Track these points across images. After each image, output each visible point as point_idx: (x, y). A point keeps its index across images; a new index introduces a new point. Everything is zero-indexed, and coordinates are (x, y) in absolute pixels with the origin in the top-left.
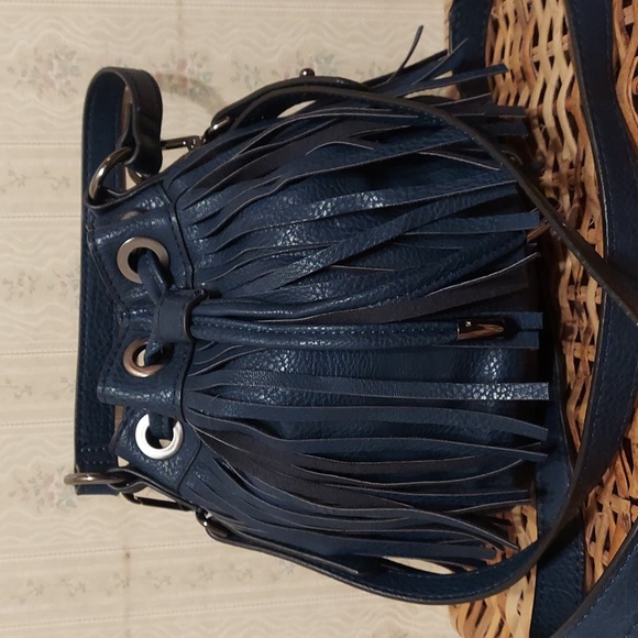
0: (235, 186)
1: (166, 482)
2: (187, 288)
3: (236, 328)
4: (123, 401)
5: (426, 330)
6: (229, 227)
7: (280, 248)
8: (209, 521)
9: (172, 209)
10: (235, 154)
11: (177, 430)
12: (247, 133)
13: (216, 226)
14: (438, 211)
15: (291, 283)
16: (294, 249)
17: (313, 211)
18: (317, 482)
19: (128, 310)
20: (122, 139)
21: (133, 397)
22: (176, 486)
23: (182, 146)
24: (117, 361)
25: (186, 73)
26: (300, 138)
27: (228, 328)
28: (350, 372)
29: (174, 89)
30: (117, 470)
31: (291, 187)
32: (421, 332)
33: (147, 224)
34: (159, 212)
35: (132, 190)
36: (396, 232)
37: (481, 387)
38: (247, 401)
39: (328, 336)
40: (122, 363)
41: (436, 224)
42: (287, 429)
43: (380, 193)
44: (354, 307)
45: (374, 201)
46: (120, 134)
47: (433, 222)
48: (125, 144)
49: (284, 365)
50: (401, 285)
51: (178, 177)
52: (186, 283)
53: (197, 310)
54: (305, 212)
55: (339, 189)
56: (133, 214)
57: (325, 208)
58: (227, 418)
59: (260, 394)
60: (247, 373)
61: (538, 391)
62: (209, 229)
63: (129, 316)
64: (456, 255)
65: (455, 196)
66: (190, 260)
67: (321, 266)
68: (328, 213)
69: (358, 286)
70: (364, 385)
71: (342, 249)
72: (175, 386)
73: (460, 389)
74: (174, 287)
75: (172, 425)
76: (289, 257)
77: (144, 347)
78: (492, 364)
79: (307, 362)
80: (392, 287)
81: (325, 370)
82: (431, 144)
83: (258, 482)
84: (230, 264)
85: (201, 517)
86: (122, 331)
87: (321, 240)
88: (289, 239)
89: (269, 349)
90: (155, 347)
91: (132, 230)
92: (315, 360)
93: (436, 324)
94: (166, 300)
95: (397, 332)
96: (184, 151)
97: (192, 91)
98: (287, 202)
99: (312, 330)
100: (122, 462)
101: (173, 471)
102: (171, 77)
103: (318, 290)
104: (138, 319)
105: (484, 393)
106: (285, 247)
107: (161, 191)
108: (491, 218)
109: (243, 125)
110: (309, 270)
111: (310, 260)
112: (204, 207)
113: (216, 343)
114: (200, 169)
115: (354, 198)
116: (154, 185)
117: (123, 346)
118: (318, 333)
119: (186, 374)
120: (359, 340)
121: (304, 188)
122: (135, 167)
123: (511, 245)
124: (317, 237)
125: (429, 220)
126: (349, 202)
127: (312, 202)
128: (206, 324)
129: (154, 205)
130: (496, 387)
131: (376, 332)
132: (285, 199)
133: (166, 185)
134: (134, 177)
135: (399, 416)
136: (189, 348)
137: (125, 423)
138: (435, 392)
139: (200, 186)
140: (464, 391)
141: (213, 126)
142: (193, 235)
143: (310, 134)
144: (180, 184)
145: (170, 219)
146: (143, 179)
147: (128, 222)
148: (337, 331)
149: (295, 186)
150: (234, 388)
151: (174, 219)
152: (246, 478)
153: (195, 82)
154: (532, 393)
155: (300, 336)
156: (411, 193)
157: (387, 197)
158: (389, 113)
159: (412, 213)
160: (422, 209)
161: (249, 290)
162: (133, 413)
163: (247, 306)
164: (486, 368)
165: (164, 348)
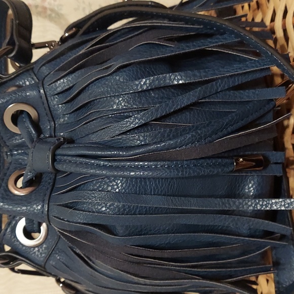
0: (83, 70)
1: (36, 262)
2: (51, 136)
3: (86, 164)
4: (8, 211)
5: (214, 164)
6: (80, 97)
7: (115, 110)
8: (63, 283)
9: (40, 85)
10: (80, 51)
11: (44, 227)
12: (88, 38)
13: (70, 96)
14: (220, 86)
15: (123, 133)
16: (124, 110)
17: (137, 85)
18: (138, 263)
19: (11, 151)
20: (7, 41)
21: (15, 209)
22: (43, 264)
23: (45, 47)
24: (3, 185)
25: (46, 5)
26: (124, 40)
27: (81, 163)
28: (162, 191)
29: (39, 14)
30: (4, 254)
31: (121, 70)
32: (210, 166)
33: (24, 94)
34: (31, 87)
35: (13, 74)
36: (193, 99)
37: (249, 201)
38: (94, 212)
39: (149, 168)
40: (7, 186)
41: (218, 95)
42: (120, 230)
43: (183, 74)
44: (168, 149)
45: (178, 79)
46: (5, 38)
47: (217, 93)
48: (8, 44)
49: (118, 188)
50: (199, 135)
51: (44, 65)
52: (51, 134)
53: (59, 152)
54: (132, 86)
55: (153, 72)
56: (14, 89)
57: (145, 83)
58: (79, 223)
59: (102, 207)
60: (93, 194)
61: (288, 204)
62: (66, 98)
63: (12, 155)
64: (234, 114)
65: (231, 76)
66: (53, 118)
67: (143, 122)
68: (147, 87)
69: (168, 136)
70: (172, 201)
71: (157, 110)
72: (43, 201)
73: (234, 203)
74: (42, 136)
75: (40, 224)
76: (121, 116)
77: (22, 175)
78: (250, 185)
79: (133, 186)
80: (192, 136)
81: (145, 191)
82: (213, 43)
83: (99, 264)
84: (80, 121)
85: (58, 281)
86: (7, 165)
87: (143, 105)
88: (121, 105)
89: (108, 177)
90: (30, 176)
91: (14, 98)
92: (139, 184)
93: (220, 160)
94: (37, 144)
95: (195, 165)
96: (47, 50)
97: (50, 16)
98: (119, 80)
99: (139, 165)
100: (7, 248)
101: (41, 254)
102: (37, 7)
103: (141, 138)
104: (18, 157)
105: (251, 205)
106: (119, 110)
107: (32, 74)
108: (254, 91)
109: (85, 33)
110: (135, 124)
111: (136, 118)
112: (63, 84)
113: (71, 173)
114: (58, 60)
115: (165, 77)
116: (28, 70)
117: (7, 175)
118: (142, 167)
119: (51, 194)
120: (171, 172)
121: (130, 70)
122: (15, 59)
123: (266, 109)
124: (140, 103)
125: (214, 92)
126: (161, 80)
127: (136, 80)
128: (65, 161)
129: (28, 83)
130: (259, 201)
131: (182, 166)
132: (117, 78)
133: (36, 70)
134: (14, 66)
135: (193, 220)
136: (52, 176)
137: (9, 224)
138: (218, 204)
139: (59, 70)
140: (237, 203)
141: (65, 34)
142: (55, 102)
143: (131, 37)
144: (45, 70)
145: (39, 91)
146: (20, 67)
147: (10, 94)
148: (156, 166)
149: (124, 69)
150: (84, 203)
151: (42, 91)
152: (91, 260)
153: (52, 10)
154: (284, 205)
155: (130, 169)
156: (203, 74)
157: (186, 77)
158: (183, 24)
159: (204, 87)
160: (210, 85)
161: (94, 138)
162: (14, 217)
163: (94, 149)
164: (246, 188)
165: (36, 177)
